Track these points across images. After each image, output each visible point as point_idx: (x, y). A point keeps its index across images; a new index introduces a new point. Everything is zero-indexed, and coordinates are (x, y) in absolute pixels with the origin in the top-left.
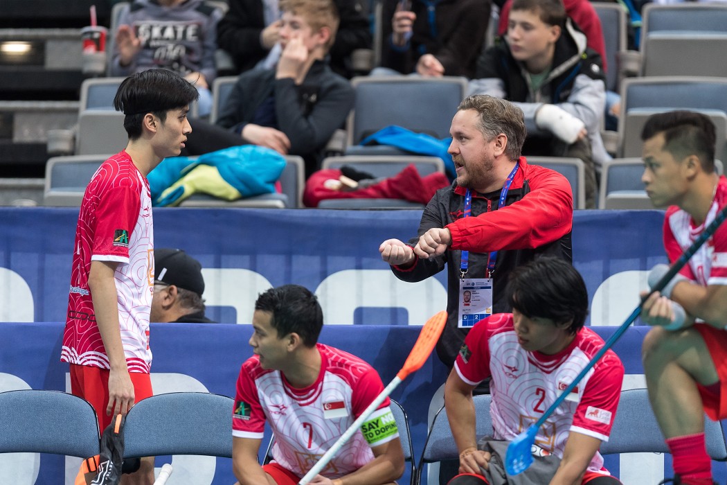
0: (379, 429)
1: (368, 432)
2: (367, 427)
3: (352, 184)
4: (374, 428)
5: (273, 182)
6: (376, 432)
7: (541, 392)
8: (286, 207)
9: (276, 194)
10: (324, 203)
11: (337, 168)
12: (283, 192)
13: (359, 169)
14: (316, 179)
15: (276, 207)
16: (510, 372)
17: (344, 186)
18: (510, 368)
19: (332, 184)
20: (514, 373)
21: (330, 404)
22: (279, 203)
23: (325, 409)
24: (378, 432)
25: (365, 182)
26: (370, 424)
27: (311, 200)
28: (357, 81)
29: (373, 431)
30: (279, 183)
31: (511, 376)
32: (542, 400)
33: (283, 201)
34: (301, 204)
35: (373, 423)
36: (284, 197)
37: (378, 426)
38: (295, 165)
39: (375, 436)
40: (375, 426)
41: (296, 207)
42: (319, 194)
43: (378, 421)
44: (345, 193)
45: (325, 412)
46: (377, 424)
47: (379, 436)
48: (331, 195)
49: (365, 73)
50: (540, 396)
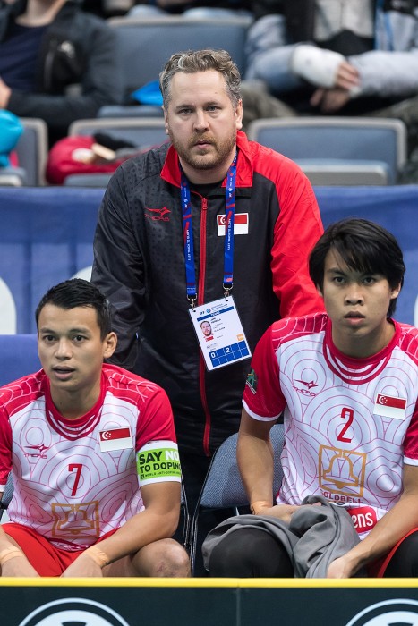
0: (160, 463)
1: (145, 464)
2: (146, 458)
3: (108, 154)
4: (154, 461)
5: (7, 153)
6: (154, 465)
7: (348, 413)
8: (24, 185)
9: (11, 169)
10: (72, 180)
11: (89, 134)
12: (20, 164)
13: (117, 135)
14: (62, 149)
15: (10, 186)
16: (306, 388)
17: (98, 159)
18: (305, 383)
19: (83, 155)
20: (312, 390)
21: (110, 432)
22: (14, 180)
23: (102, 439)
24: (157, 467)
25: (124, 152)
26: (150, 454)
27: (55, 176)
28: (115, 23)
29: (151, 463)
30: (14, 154)
31: (308, 394)
32: (348, 425)
33: (21, 178)
34: (42, 181)
35: (155, 453)
36: (21, 171)
37: (158, 460)
38: (35, 132)
39: (152, 471)
40: (155, 458)
41: (37, 185)
42: (66, 168)
43: (160, 453)
44: (99, 166)
45: (102, 442)
46: (158, 457)
47: (156, 471)
48: (81, 169)
49: (122, 13)
50: (347, 418)
